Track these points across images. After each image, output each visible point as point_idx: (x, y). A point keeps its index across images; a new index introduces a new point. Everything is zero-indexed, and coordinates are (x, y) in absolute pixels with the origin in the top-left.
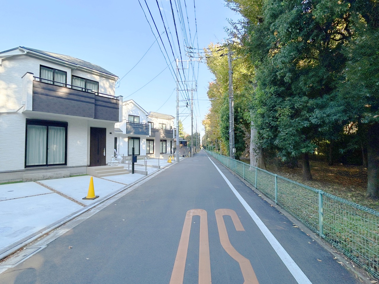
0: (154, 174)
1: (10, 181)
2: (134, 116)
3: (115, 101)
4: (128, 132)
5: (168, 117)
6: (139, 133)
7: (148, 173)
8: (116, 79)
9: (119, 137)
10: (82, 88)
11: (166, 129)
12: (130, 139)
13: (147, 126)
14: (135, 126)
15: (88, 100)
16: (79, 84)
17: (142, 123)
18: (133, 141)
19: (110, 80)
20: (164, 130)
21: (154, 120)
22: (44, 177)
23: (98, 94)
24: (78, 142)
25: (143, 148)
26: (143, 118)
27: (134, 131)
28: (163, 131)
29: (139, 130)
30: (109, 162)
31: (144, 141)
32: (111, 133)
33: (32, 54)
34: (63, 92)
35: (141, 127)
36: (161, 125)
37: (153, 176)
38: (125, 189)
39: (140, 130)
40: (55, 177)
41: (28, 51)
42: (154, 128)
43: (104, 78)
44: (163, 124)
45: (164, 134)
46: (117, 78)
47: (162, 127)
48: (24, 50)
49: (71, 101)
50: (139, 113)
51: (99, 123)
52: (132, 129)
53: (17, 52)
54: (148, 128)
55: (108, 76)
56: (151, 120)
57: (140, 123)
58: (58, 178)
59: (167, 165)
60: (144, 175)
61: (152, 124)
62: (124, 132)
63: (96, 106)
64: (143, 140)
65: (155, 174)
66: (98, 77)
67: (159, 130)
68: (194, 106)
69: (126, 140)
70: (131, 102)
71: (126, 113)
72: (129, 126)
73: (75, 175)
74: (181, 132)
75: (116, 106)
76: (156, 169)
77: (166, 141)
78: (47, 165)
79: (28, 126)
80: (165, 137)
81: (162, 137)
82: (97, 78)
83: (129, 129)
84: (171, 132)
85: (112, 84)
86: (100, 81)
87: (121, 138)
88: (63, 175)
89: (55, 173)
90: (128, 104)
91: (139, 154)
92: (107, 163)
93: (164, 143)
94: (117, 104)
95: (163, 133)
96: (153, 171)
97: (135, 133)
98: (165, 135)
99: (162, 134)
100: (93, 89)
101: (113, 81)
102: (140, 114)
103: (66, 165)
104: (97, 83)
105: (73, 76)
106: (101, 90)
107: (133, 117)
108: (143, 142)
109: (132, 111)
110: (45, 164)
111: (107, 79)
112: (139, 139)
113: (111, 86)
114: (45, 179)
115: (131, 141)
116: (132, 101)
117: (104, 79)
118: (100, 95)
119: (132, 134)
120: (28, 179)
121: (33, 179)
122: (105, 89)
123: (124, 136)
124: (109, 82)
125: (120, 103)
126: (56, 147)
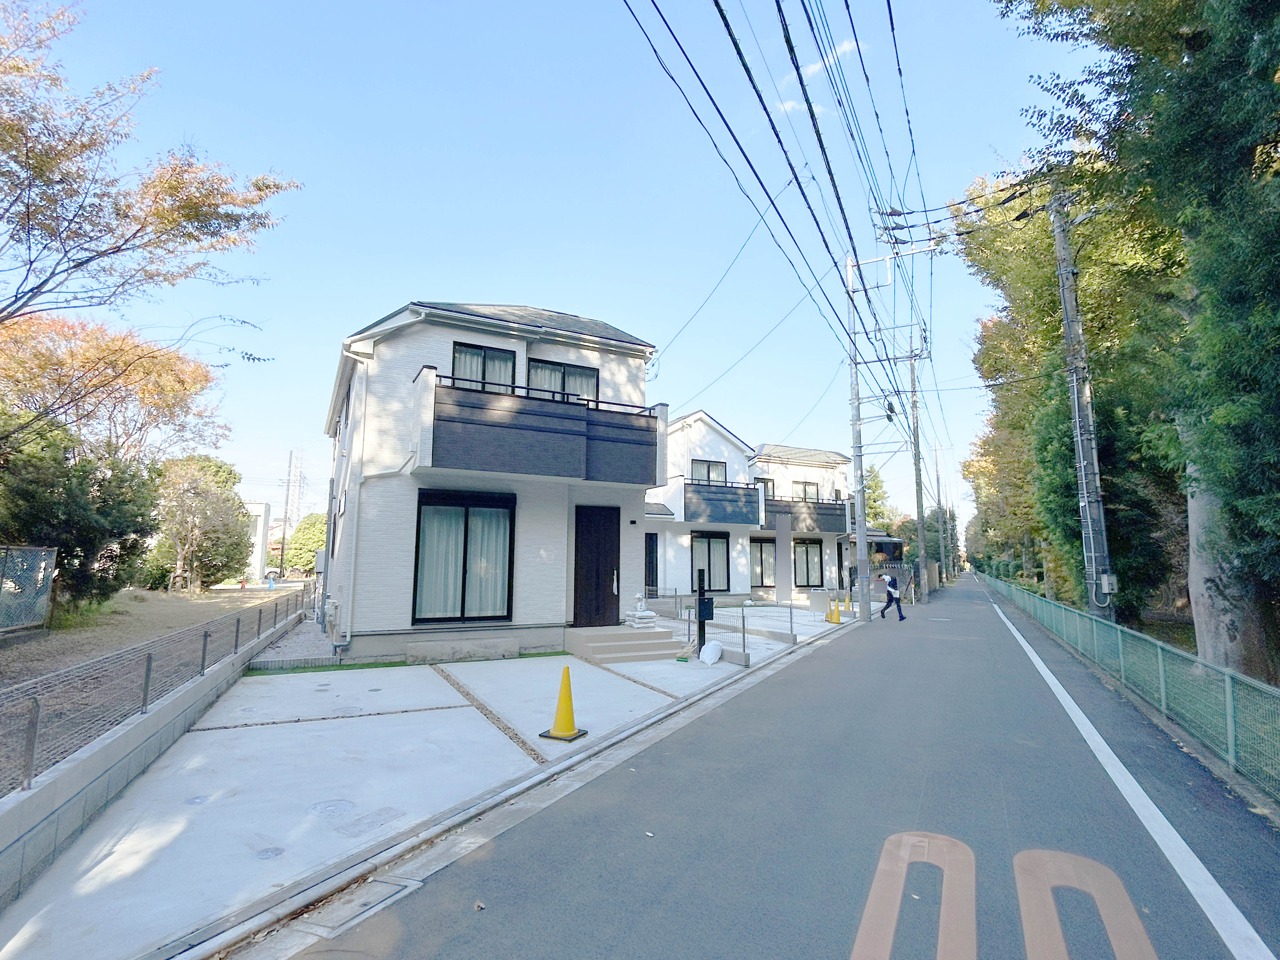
0: (773, 666)
1: (380, 660)
2: (709, 464)
3: (642, 422)
4: (690, 515)
5: (825, 458)
6: (725, 518)
7: (752, 660)
8: (648, 354)
9: (664, 532)
10: (554, 393)
11: (820, 501)
12: (696, 537)
13: (750, 495)
14: (712, 496)
15: (568, 425)
16: (548, 381)
17: (734, 485)
18: (706, 545)
19: (631, 361)
20: (810, 505)
21: (774, 471)
22: (454, 653)
23: (597, 406)
24: (542, 552)
25: (740, 569)
26: (736, 467)
27: (708, 512)
28: (809, 508)
29: (725, 509)
30: (629, 616)
31: (742, 545)
32: (633, 522)
33: (438, 317)
34: (502, 408)
35: (730, 497)
36: (801, 487)
37: (768, 672)
38: (671, 714)
39: (729, 509)
40: (480, 654)
41: (428, 310)
42: (776, 498)
43: (612, 356)
44: (806, 483)
45: (812, 519)
46: (651, 350)
47: (802, 496)
48: (420, 310)
49: (523, 431)
50: (724, 453)
51: (599, 493)
52: (703, 506)
53: (406, 319)
54: (755, 498)
55: (624, 347)
56: (764, 472)
57: (729, 485)
58: (488, 660)
59: (822, 630)
60: (738, 668)
61: (770, 484)
62: (679, 516)
63: (592, 442)
64: (740, 541)
65: (777, 666)
66: (596, 354)
67: (792, 504)
68: (921, 412)
69: (686, 540)
70: (700, 419)
71: (683, 456)
72: (694, 498)
73: (533, 651)
74: (878, 510)
75: (646, 437)
76: (781, 646)
77: (819, 542)
78: (463, 619)
79: (423, 508)
80: (817, 530)
81: (805, 531)
82: (592, 358)
83: (692, 508)
84: (838, 512)
85: (634, 372)
86: (602, 365)
87: (668, 535)
88: (501, 651)
89: (482, 642)
90: (690, 426)
91: (726, 588)
92: (621, 617)
93: (814, 550)
94: (650, 431)
95: (807, 516)
96: (770, 653)
97: (713, 518)
98: (815, 521)
99: (805, 520)
100: (581, 390)
101: (638, 361)
102: (726, 454)
103: (511, 621)
104: (594, 373)
105: (530, 360)
106: (606, 393)
107: (706, 466)
108: (739, 547)
109: (701, 448)
110: (458, 615)
111: (622, 358)
112: (724, 536)
113: (634, 379)
114: (457, 661)
115: (702, 546)
116: (701, 415)
117: (612, 360)
118: (602, 406)
119: (703, 523)
120: (417, 657)
121: (428, 659)
122: (616, 388)
123: (677, 530)
124: (629, 366)
125: (660, 426)
126: (487, 567)
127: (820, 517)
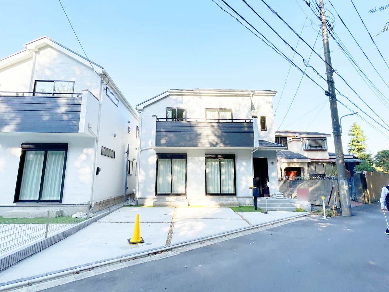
12: (30, 149)
28: (213, 127)
39: (46, 117)
45: (216, 135)
70: (48, 46)
77: (231, 157)
80: (222, 145)
84: (246, 129)
93: (227, 163)
98: (218, 137)
99: (207, 136)
127: (224, 134)
